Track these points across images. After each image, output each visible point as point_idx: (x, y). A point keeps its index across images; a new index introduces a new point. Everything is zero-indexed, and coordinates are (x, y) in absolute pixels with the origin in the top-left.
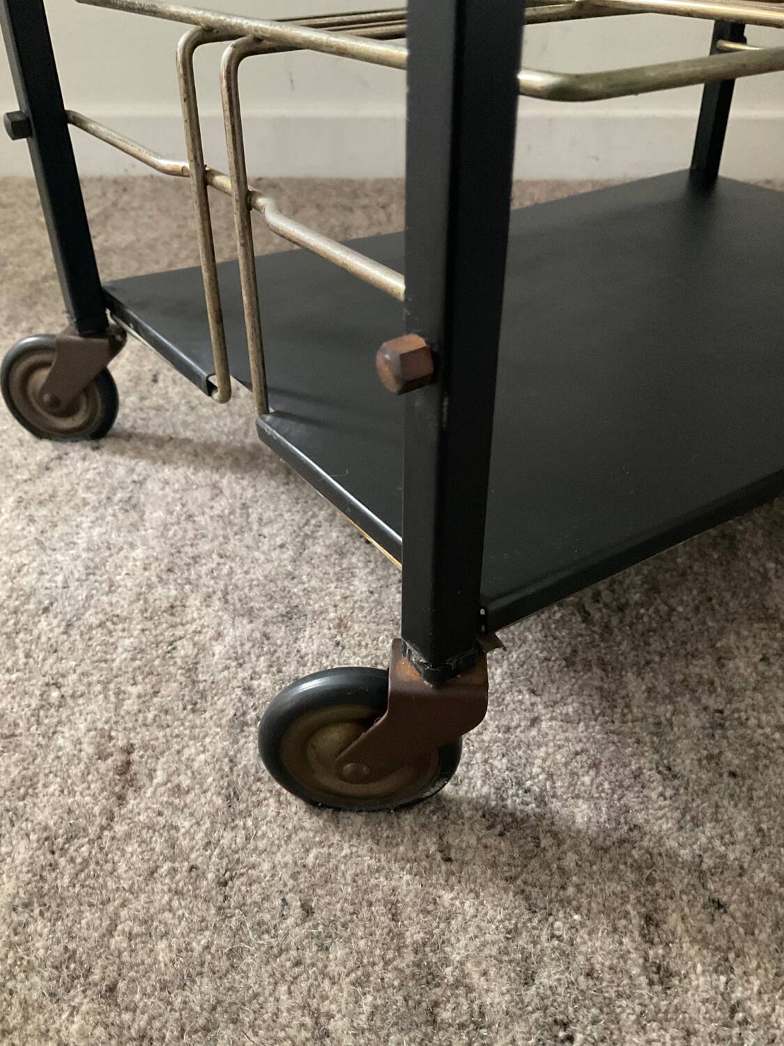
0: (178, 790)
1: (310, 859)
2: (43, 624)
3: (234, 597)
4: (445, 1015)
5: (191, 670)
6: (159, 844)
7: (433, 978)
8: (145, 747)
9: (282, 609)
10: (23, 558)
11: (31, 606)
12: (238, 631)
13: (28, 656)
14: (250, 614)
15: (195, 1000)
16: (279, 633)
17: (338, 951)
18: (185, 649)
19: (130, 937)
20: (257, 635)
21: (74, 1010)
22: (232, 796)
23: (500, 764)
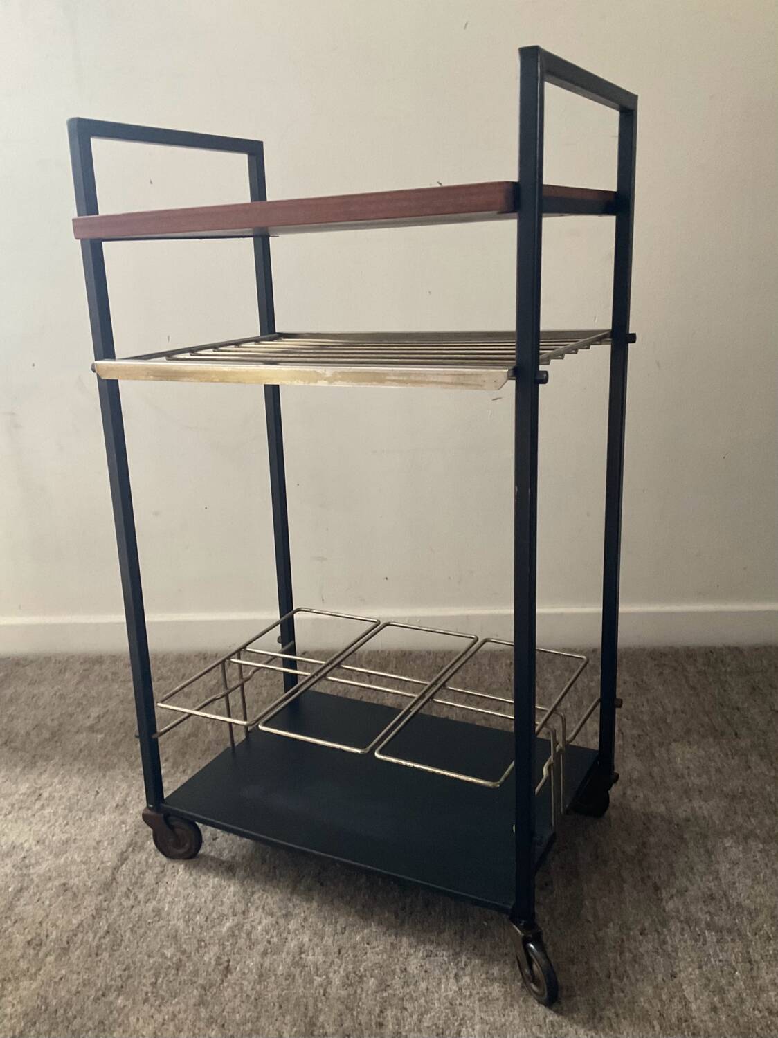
0: (244, 973)
1: (284, 993)
2: (198, 918)
3: (266, 908)
4: (316, 1033)
5: (249, 934)
6: (237, 989)
7: (314, 1025)
8: (234, 960)
9: (284, 912)
10: (189, 891)
11: (193, 910)
12: (267, 921)
13: (193, 929)
14: (272, 915)
15: (247, 1029)
16: (282, 922)
17: (288, 1017)
18: (247, 927)
19: (228, 1013)
20: (274, 922)
21: (213, 1030)
22: (261, 976)
23: (350, 967)
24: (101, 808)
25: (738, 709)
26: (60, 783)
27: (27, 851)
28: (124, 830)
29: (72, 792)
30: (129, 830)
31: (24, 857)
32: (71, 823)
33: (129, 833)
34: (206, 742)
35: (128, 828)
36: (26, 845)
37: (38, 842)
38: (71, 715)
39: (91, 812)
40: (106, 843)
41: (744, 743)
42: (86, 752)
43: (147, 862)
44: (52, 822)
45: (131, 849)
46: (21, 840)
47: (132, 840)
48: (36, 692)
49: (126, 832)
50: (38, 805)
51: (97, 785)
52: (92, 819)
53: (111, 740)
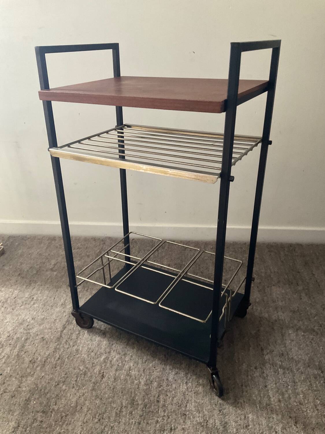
0: (109, 378)
1: (123, 387)
2: (92, 354)
3: (117, 351)
4: (134, 404)
5: (111, 361)
6: (106, 384)
7: (134, 400)
8: (105, 372)
9: (124, 353)
10: (89, 342)
11: (90, 351)
12: (118, 356)
13: (90, 359)
14: (119, 354)
15: (110, 401)
16: (123, 357)
17: (125, 397)
18: (110, 359)
19: (103, 394)
20: (120, 357)
21: (98, 401)
22: (115, 379)
23: (148, 377)
24: (56, 305)
25: (299, 272)
26: (40, 293)
27: (29, 323)
28: (65, 315)
29: (45, 298)
31: (28, 325)
32: (45, 311)
33: (66, 316)
34: (95, 277)
36: (28, 320)
37: (33, 319)
38: (44, 263)
39: (52, 306)
40: (58, 320)
41: (300, 288)
42: (50, 280)
43: (73, 329)
44: (38, 310)
45: (67, 323)
46: (27, 318)
47: (68, 320)
48: (30, 252)
50: (32, 303)
51: (54, 295)
52: (53, 310)
53: (59, 275)
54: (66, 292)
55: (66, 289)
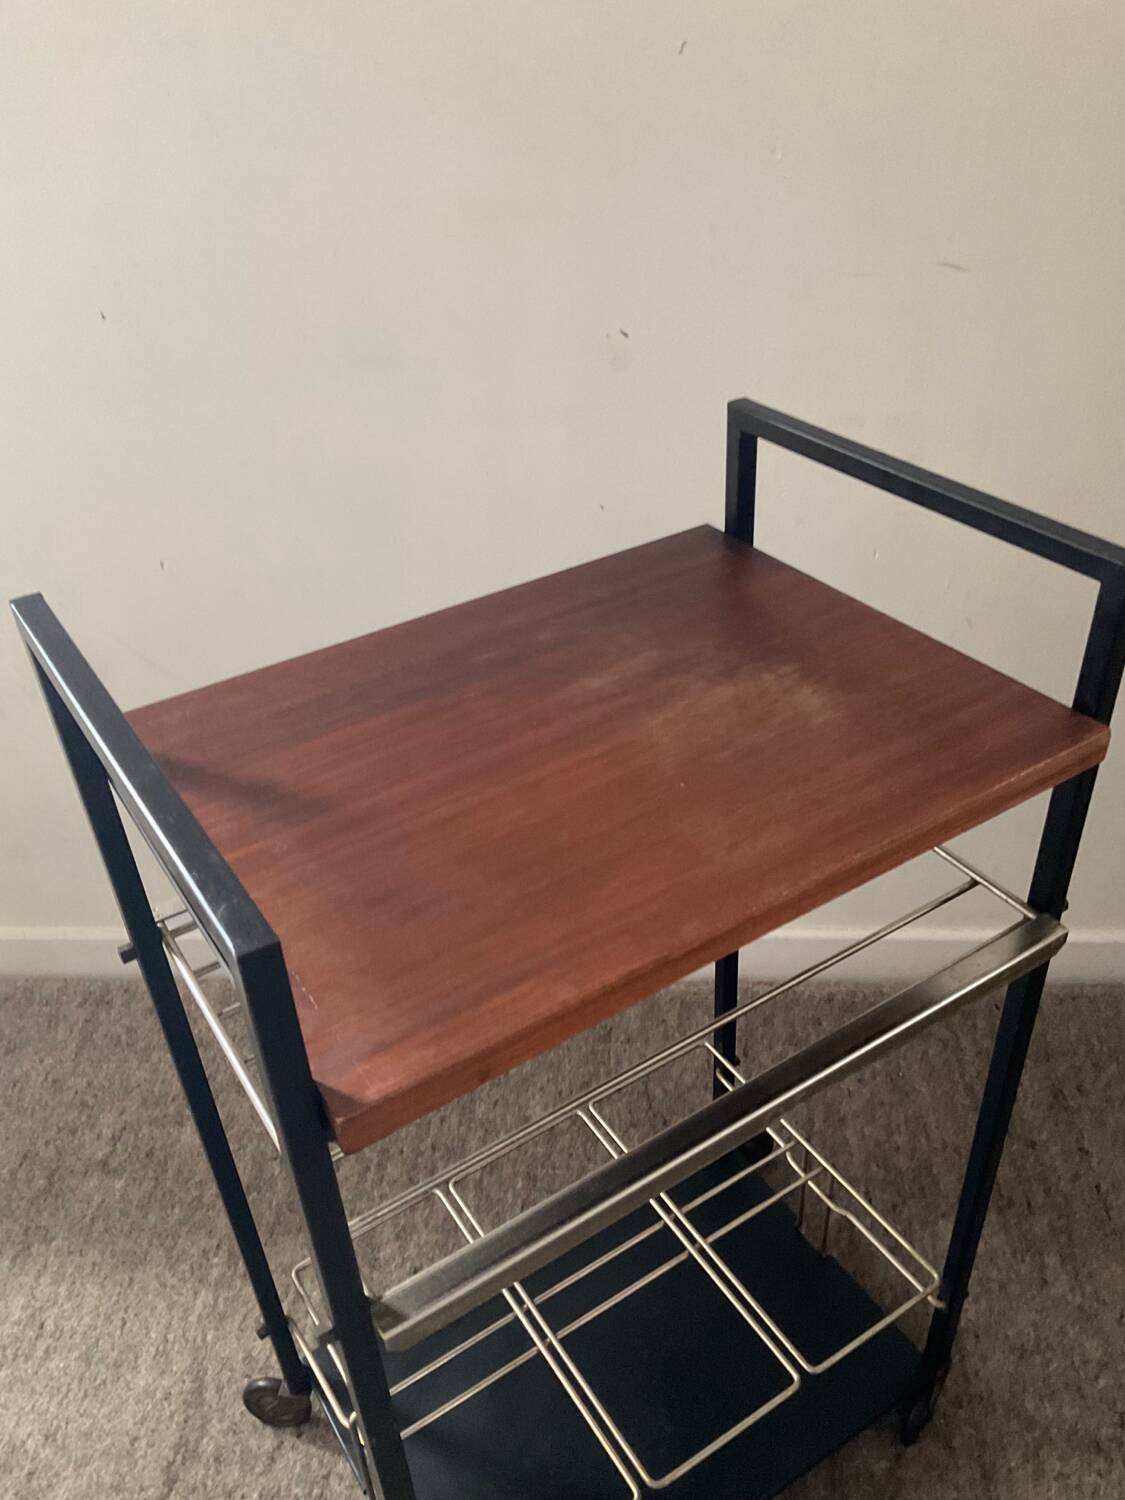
24: (131, 1356)
26: (69, 1298)
27: (33, 1459)
28: (168, 1412)
29: (87, 1320)
30: (176, 1411)
31: (31, 1474)
32: (91, 1392)
34: (274, 1203)
35: (173, 1407)
36: (30, 1444)
37: (47, 1438)
38: (73, 1132)
39: (117, 1365)
40: (143, 1443)
41: (1040, 1225)
42: (100, 1225)
43: (205, 1485)
44: (64, 1389)
45: (179, 1457)
46: (22, 1433)
47: (181, 1437)
48: (17, 1072)
49: (172, 1416)
50: (41, 1346)
51: (123, 1305)
52: (122, 1383)
53: (136, 1195)
54: (164, 1285)
55: (168, 1275)
